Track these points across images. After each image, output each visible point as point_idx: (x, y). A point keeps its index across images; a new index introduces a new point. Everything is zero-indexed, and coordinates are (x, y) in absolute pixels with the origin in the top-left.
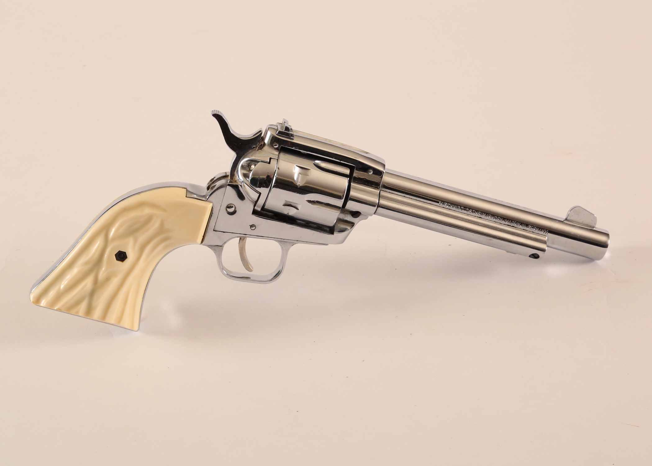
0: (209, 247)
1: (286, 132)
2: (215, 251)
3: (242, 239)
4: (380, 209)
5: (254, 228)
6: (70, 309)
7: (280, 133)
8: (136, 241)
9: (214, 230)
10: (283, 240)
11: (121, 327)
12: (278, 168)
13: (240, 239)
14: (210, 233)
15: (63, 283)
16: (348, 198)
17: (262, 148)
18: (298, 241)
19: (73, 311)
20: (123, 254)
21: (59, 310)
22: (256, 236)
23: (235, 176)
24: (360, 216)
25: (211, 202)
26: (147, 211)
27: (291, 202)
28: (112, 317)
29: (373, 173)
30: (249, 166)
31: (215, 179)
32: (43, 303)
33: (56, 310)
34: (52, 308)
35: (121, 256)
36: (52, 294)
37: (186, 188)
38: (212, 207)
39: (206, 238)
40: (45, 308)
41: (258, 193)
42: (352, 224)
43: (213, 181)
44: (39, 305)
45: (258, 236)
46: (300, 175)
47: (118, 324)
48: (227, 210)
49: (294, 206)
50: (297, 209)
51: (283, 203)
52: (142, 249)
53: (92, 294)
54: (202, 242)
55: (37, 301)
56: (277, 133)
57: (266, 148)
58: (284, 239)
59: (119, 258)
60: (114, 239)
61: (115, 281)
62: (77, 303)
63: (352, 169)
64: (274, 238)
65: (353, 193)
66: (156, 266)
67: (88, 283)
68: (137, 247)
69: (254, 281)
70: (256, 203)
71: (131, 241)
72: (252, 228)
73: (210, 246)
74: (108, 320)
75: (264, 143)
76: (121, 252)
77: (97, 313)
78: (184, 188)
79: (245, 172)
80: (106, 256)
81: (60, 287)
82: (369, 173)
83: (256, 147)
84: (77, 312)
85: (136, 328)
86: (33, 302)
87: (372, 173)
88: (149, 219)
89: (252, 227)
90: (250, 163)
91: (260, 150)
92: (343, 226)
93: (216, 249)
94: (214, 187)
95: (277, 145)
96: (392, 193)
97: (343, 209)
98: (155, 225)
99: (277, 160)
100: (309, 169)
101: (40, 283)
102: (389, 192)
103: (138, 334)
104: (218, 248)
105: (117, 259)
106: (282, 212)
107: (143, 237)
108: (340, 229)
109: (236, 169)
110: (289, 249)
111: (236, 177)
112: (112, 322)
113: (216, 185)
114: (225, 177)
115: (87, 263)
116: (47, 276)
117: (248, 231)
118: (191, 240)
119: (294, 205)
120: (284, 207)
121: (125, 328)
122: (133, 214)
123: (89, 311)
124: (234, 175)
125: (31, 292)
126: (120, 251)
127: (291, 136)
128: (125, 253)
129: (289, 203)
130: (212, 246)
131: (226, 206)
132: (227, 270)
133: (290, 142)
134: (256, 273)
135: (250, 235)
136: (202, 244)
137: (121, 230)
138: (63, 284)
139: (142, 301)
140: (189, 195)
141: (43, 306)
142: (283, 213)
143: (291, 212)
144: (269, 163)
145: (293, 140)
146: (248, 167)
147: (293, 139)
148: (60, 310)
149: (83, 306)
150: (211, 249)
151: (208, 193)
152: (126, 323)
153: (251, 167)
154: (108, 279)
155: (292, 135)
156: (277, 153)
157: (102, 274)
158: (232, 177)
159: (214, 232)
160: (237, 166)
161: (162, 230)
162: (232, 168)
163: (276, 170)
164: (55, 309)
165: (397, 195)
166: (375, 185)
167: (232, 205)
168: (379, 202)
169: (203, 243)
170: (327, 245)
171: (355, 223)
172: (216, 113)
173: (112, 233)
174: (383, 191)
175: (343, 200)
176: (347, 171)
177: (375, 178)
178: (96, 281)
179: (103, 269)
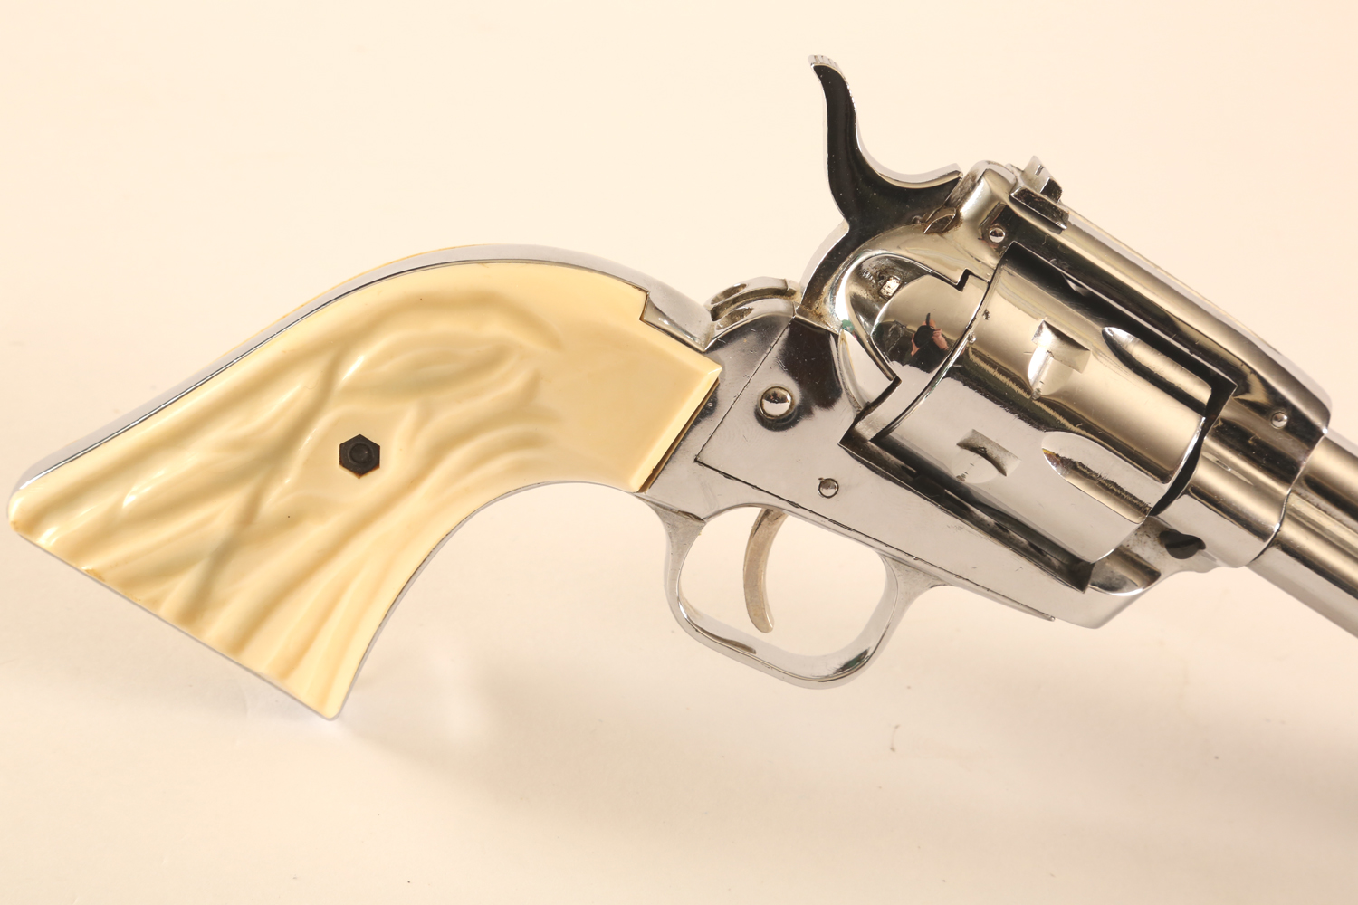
0: (656, 511)
1: (1046, 198)
2: (672, 529)
3: (769, 516)
4: (1276, 553)
5: (830, 492)
6: (131, 583)
7: (1026, 197)
8: (425, 417)
9: (696, 460)
10: (911, 560)
11: (282, 690)
12: (986, 314)
13: (767, 513)
14: (683, 467)
15: (135, 488)
16: (1183, 484)
17: (947, 230)
18: (959, 577)
19: (144, 595)
20: (369, 450)
21: (96, 576)
22: (830, 520)
23: (822, 299)
24: (1192, 558)
25: (717, 361)
26: (495, 328)
27: (990, 442)
28: (267, 652)
29: (1287, 428)
30: (882, 278)
31: (743, 291)
32: (49, 536)
33: (88, 574)
34: (74, 564)
35: (361, 456)
36: (87, 514)
37: (646, 292)
38: (717, 380)
39: (663, 478)
40: (50, 557)
41: (890, 379)
42: (1151, 576)
43: (737, 295)
44: (33, 540)
45: (835, 522)
46: (1051, 359)
47: (279, 681)
48: (762, 404)
49: (994, 456)
50: (1002, 470)
51: (963, 435)
52: (436, 453)
53: (224, 554)
54: (643, 488)
55: (31, 523)
56: (1012, 195)
57: (961, 234)
58: (917, 559)
59: (350, 461)
60: (353, 390)
61: (314, 534)
62: (165, 571)
63: (1220, 391)
64: (887, 545)
65: (1203, 473)
66: (461, 523)
67: (221, 514)
68: (423, 442)
69: (768, 667)
70: (866, 409)
71: (409, 413)
72: (824, 491)
73: (662, 509)
74: (248, 657)
75: (958, 215)
76: (364, 443)
77: (222, 623)
78: (641, 289)
79: (863, 293)
80: (309, 440)
81: (121, 500)
82: (1276, 423)
83: (924, 222)
84: (155, 602)
85: (331, 710)
86: (14, 523)
87: (1283, 423)
88: (493, 359)
89: (828, 487)
90: (888, 268)
91: (937, 236)
92: (1119, 571)
93: (677, 523)
94: (742, 314)
95: (1001, 235)
96: (1325, 512)
97: (1150, 516)
98: (507, 384)
99: (986, 285)
100: (1086, 349)
101: (58, 465)
102: (1318, 506)
103: (331, 729)
104: (683, 523)
105: (344, 463)
106: (943, 468)
107: (453, 411)
108: (1110, 579)
109: (830, 275)
110: (916, 595)
111: (825, 302)
112: (262, 668)
113: (751, 310)
114: (783, 292)
115: (238, 445)
116: (87, 451)
117: (808, 494)
118: (611, 474)
119: (995, 453)
120: (959, 449)
121: (295, 699)
122: (444, 326)
123: (194, 611)
124: (819, 293)
125: (16, 489)
126: (360, 438)
127: (1056, 216)
128: (377, 448)
129: (981, 444)
130: (671, 510)
131: (763, 389)
132: (688, 606)
133: (1050, 237)
134: (780, 640)
135: (811, 511)
136: (642, 495)
137: (386, 368)
138: (135, 493)
139: (380, 625)
140: (650, 316)
141: (45, 547)
142: (946, 471)
143: (976, 475)
144: (960, 286)
145: (1060, 233)
146: (877, 281)
147: (1059, 230)
148: (100, 578)
149: (180, 588)
150: (663, 518)
151: (716, 327)
152: (305, 683)
153: (885, 283)
154: (291, 520)
155: (1062, 216)
156: (992, 261)
157: (276, 500)
158: (809, 299)
159: (697, 464)
160: (838, 266)
161: (524, 406)
162: (819, 271)
163: (975, 319)
164: (84, 568)
165: (1340, 521)
166: (1282, 467)
167: (784, 392)
168: (1278, 531)
169: (648, 491)
170: (1050, 618)
171: (1161, 572)
172: (826, 63)
173: (352, 369)
174: (1299, 495)
175: (1167, 487)
176: (1203, 393)
177: (1289, 445)
178: (249, 513)
179: (287, 481)
